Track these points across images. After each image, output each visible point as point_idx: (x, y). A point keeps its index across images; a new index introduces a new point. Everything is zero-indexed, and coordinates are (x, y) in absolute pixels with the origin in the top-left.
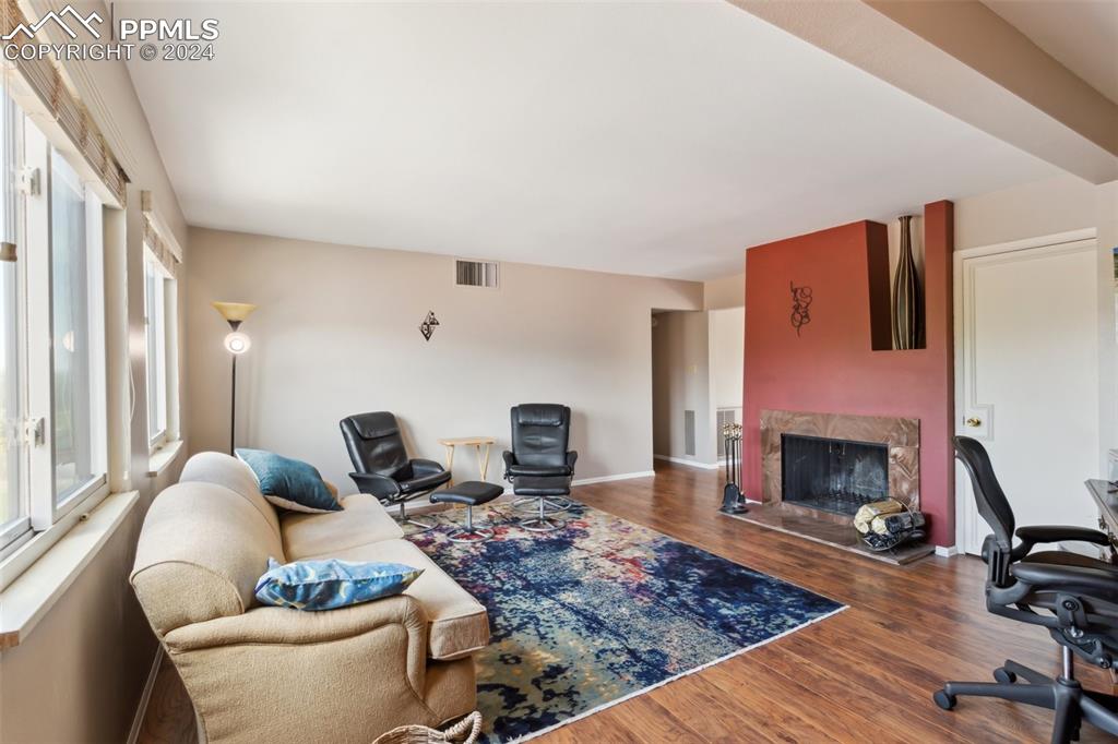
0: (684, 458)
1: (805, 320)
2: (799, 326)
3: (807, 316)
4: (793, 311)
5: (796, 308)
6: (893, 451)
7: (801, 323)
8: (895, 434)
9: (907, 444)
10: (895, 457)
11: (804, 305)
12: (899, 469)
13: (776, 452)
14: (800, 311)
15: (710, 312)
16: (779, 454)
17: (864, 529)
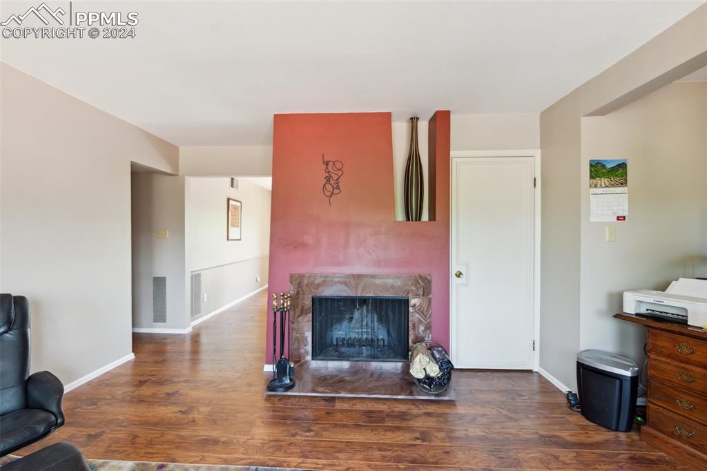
0: (151, 326)
1: (336, 191)
2: (331, 196)
3: (338, 188)
4: (325, 181)
5: (328, 179)
6: (413, 302)
7: (332, 193)
8: (414, 288)
9: (423, 296)
10: (414, 306)
11: (335, 177)
12: (417, 315)
13: (307, 314)
14: (332, 182)
15: (187, 178)
16: (311, 315)
17: (421, 376)
